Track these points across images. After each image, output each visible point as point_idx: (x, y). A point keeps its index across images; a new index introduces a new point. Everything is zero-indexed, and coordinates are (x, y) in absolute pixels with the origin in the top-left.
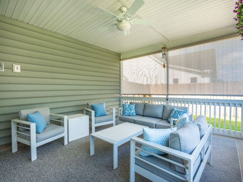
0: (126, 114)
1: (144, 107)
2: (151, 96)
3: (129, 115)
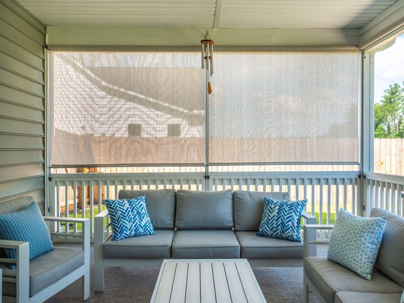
0: (128, 233)
1: (173, 202)
2: (95, 171)
3: (136, 236)
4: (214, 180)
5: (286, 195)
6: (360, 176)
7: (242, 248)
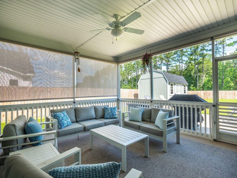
1: (74, 112)
3: (67, 126)
4: (77, 103)
5: (108, 106)
6: (118, 100)
7: (105, 122)
